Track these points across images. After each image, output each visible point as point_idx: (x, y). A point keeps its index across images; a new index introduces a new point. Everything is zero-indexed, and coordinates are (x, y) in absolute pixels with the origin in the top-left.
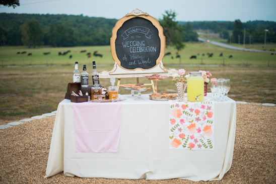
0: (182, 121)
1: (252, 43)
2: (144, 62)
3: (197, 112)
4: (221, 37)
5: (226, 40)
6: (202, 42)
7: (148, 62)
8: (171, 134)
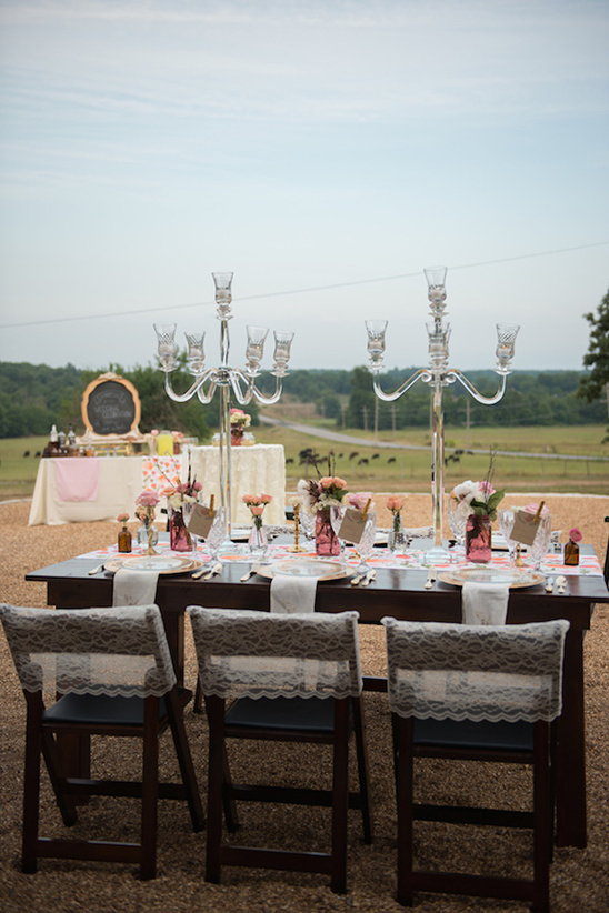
0: (154, 473)
1: (398, 428)
2: (118, 427)
3: (167, 465)
4: (319, 412)
5: (332, 421)
6: (268, 425)
7: (122, 427)
8: (144, 484)
